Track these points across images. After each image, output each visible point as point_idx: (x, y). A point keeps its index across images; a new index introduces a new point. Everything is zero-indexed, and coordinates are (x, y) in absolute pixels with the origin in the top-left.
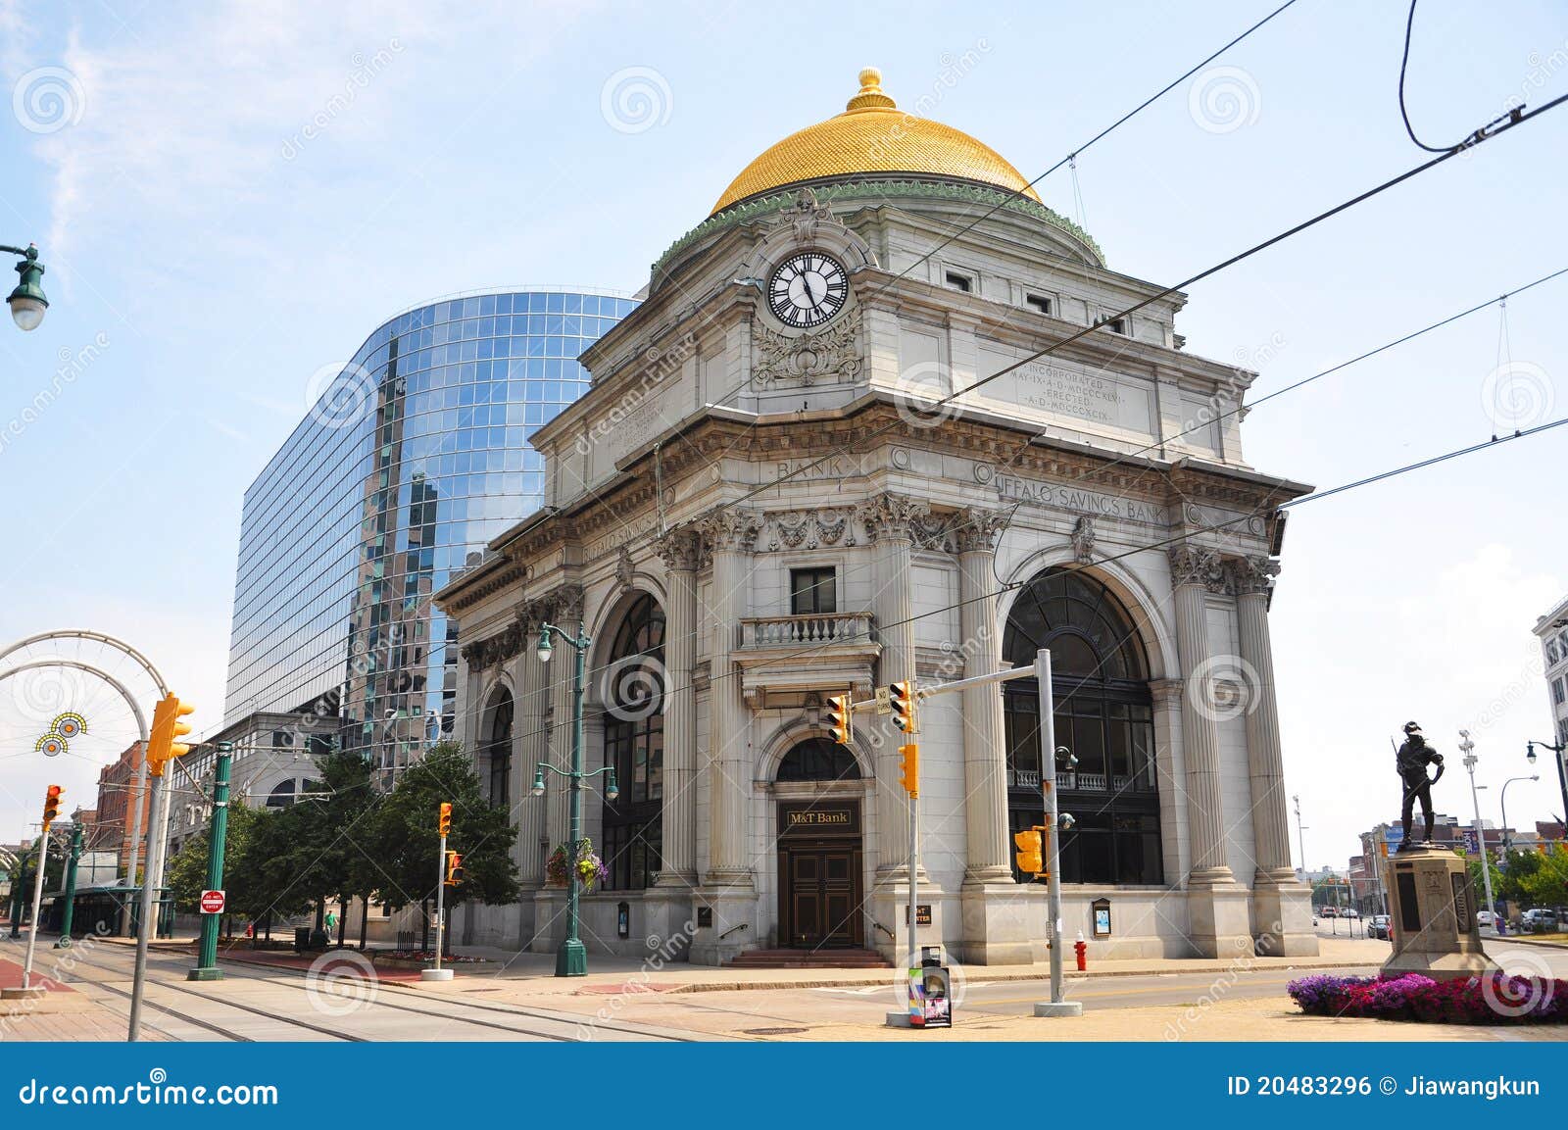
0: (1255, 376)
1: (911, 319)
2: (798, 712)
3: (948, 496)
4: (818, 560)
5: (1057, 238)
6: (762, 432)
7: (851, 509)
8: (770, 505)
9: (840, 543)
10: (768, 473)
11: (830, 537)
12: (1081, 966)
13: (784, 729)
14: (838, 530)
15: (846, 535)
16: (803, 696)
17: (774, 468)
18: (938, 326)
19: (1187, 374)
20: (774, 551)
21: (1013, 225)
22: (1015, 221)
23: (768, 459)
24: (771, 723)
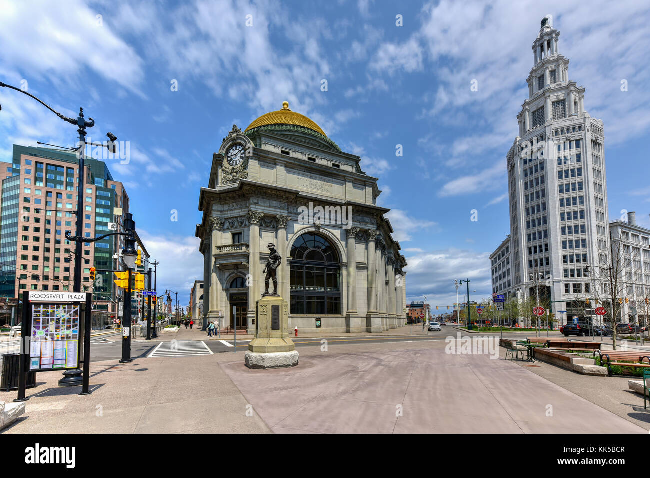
0: (378, 179)
1: (264, 162)
2: (233, 270)
3: (271, 211)
4: (238, 230)
5: (321, 141)
6: (222, 196)
7: (245, 216)
8: (226, 216)
9: (243, 226)
10: (226, 208)
11: (240, 224)
12: (296, 335)
13: (230, 275)
14: (242, 223)
15: (244, 223)
16: (233, 266)
17: (227, 206)
18: (273, 164)
19: (356, 179)
20: (228, 228)
21: (306, 138)
22: (307, 137)
23: (226, 204)
24: (227, 274)
